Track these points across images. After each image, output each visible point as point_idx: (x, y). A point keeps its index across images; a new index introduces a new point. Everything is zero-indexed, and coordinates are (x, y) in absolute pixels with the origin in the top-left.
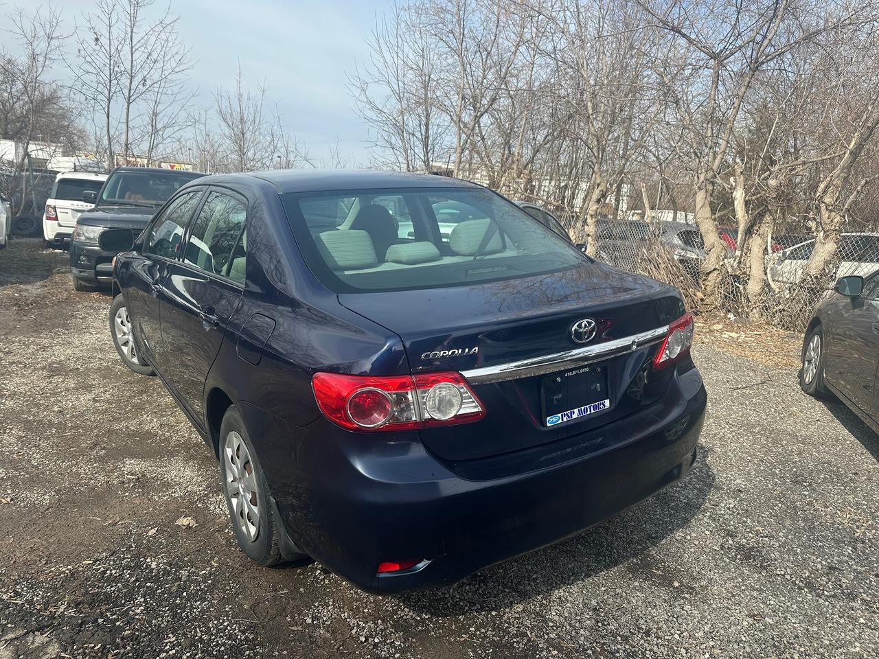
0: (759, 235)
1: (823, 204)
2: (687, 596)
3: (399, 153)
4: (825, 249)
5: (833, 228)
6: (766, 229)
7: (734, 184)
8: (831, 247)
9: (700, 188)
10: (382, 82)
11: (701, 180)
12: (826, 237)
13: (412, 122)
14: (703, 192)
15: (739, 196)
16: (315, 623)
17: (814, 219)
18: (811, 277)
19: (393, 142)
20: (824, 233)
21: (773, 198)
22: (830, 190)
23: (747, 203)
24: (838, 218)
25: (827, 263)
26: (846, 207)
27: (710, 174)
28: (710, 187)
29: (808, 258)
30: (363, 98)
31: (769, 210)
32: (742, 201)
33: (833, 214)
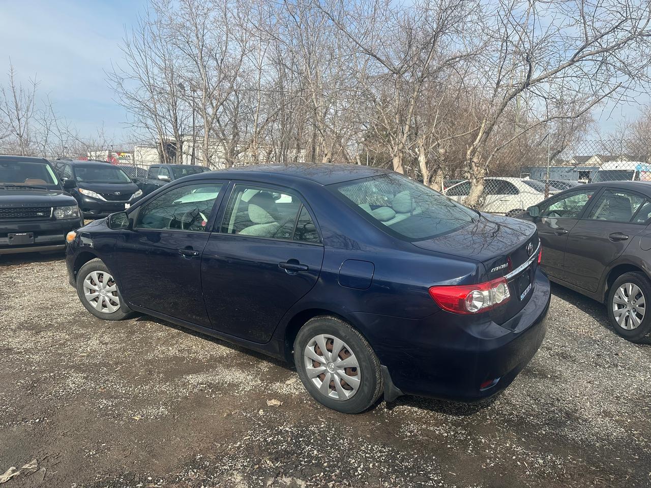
0: (436, 183)
1: (473, 163)
2: (558, 380)
3: (153, 132)
4: (477, 189)
5: (481, 176)
6: (440, 179)
7: (418, 152)
8: (480, 187)
9: (395, 156)
10: (135, 78)
11: (396, 151)
12: (478, 182)
13: (162, 109)
14: (397, 158)
15: (422, 159)
16: (412, 434)
17: (469, 172)
18: (471, 206)
19: (148, 123)
20: (476, 180)
21: (443, 160)
22: (476, 155)
23: (427, 163)
24: (483, 171)
25: (479, 197)
26: (487, 164)
27: (401, 146)
28: (401, 155)
29: (467, 195)
30: (120, 90)
31: (440, 168)
32: (424, 163)
33: (479, 168)
